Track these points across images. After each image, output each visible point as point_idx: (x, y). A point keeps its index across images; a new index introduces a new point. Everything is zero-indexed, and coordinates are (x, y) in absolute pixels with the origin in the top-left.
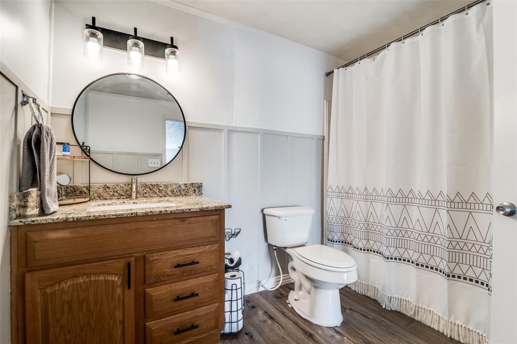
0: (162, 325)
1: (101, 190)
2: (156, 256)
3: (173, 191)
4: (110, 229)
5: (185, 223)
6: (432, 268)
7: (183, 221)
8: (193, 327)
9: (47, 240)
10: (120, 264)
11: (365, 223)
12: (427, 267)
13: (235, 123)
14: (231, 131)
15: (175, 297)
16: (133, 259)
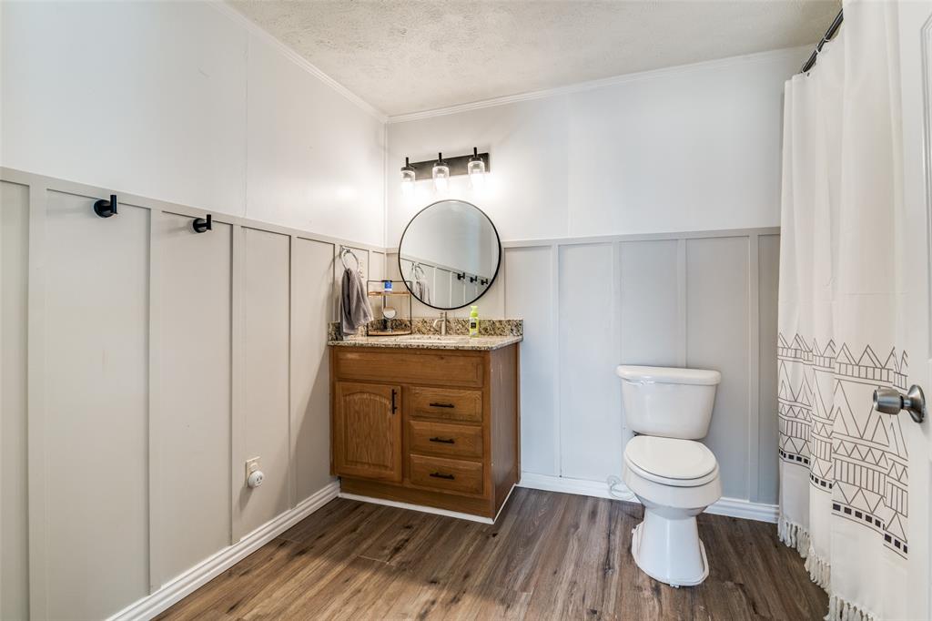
0: (423, 462)
1: (420, 325)
2: (418, 390)
3: (486, 330)
4: (384, 357)
5: (444, 361)
6: (859, 515)
7: (442, 358)
8: (451, 477)
9: (347, 359)
10: (389, 390)
11: (828, 422)
12: (848, 511)
13: (571, 234)
14: (563, 246)
15: (434, 438)
16: (399, 388)
